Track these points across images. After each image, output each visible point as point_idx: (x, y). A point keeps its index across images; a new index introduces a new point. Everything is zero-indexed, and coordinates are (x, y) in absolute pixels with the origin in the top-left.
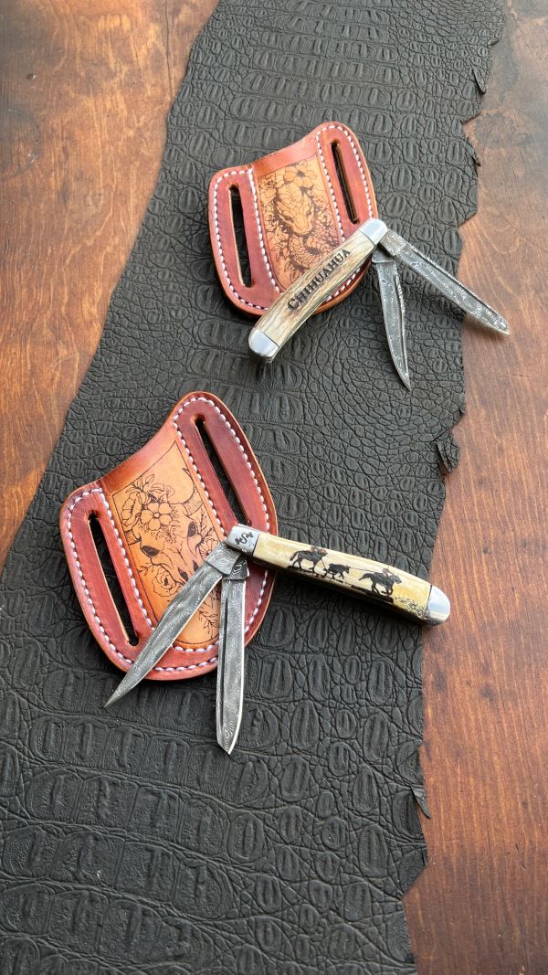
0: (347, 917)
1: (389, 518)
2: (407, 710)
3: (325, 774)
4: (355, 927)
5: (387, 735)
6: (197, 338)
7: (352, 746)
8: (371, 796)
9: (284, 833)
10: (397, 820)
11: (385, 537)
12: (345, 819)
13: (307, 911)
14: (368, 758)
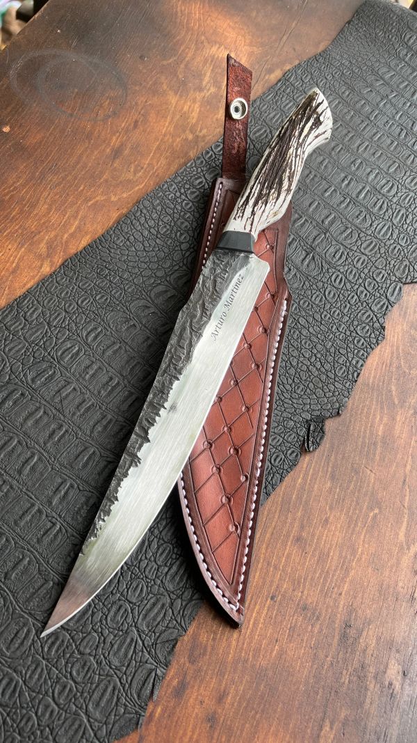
0: (57, 739)
2: (186, 605)
3: (101, 621)
5: (162, 615)
7: (132, 610)
8: (126, 655)
9: (46, 649)
10: (135, 683)
12: (97, 662)
13: (29, 719)
14: (139, 625)
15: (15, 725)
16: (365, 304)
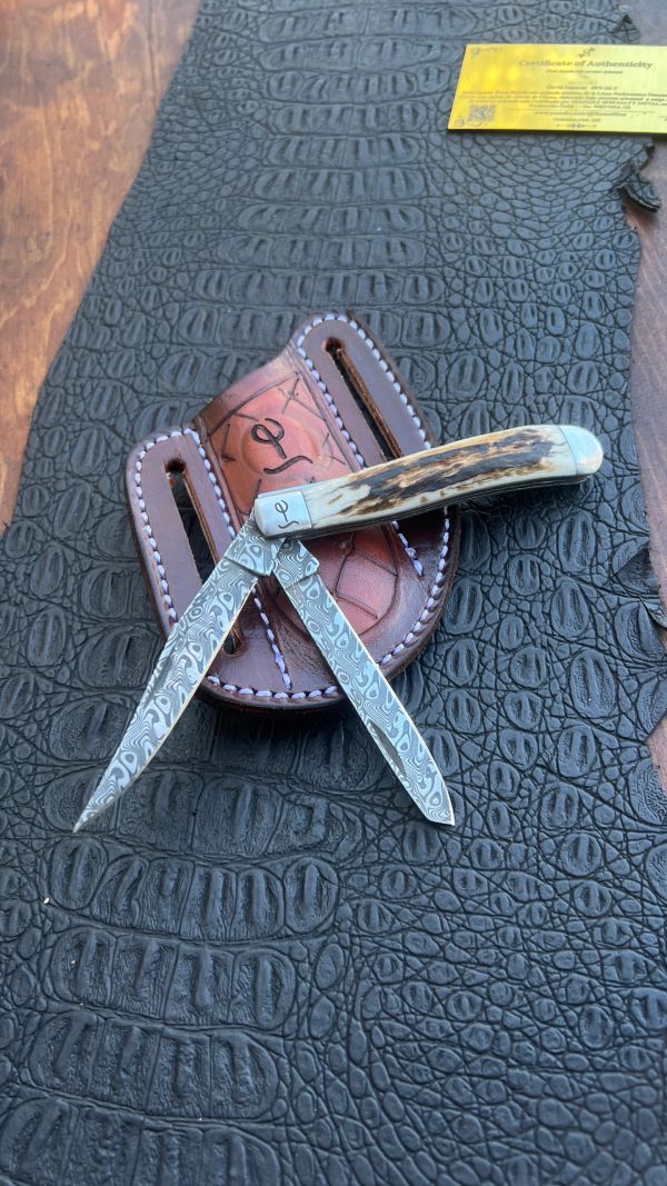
0: (563, 773)
1: (563, 285)
2: (620, 504)
3: (505, 596)
4: (578, 786)
5: (593, 537)
6: (274, 130)
7: (542, 558)
8: (579, 614)
9: (451, 674)
10: (624, 640)
11: (559, 305)
12: (543, 647)
13: (500, 772)
14: (567, 568)
15: (485, 792)
16: (573, 16)
